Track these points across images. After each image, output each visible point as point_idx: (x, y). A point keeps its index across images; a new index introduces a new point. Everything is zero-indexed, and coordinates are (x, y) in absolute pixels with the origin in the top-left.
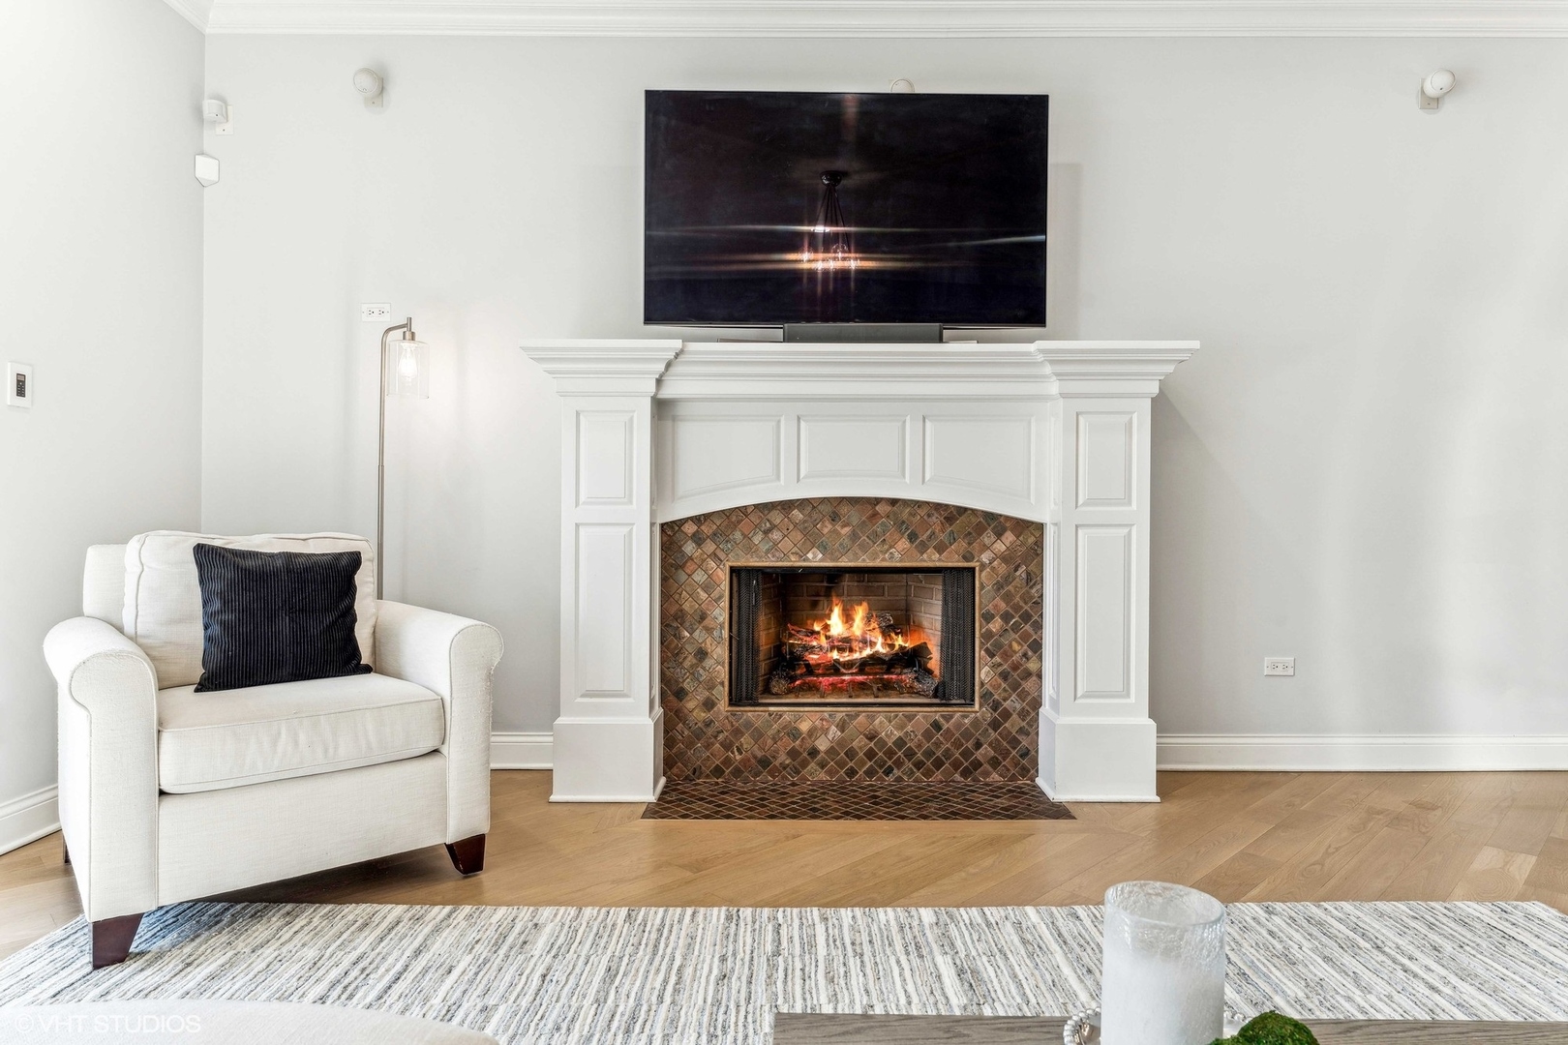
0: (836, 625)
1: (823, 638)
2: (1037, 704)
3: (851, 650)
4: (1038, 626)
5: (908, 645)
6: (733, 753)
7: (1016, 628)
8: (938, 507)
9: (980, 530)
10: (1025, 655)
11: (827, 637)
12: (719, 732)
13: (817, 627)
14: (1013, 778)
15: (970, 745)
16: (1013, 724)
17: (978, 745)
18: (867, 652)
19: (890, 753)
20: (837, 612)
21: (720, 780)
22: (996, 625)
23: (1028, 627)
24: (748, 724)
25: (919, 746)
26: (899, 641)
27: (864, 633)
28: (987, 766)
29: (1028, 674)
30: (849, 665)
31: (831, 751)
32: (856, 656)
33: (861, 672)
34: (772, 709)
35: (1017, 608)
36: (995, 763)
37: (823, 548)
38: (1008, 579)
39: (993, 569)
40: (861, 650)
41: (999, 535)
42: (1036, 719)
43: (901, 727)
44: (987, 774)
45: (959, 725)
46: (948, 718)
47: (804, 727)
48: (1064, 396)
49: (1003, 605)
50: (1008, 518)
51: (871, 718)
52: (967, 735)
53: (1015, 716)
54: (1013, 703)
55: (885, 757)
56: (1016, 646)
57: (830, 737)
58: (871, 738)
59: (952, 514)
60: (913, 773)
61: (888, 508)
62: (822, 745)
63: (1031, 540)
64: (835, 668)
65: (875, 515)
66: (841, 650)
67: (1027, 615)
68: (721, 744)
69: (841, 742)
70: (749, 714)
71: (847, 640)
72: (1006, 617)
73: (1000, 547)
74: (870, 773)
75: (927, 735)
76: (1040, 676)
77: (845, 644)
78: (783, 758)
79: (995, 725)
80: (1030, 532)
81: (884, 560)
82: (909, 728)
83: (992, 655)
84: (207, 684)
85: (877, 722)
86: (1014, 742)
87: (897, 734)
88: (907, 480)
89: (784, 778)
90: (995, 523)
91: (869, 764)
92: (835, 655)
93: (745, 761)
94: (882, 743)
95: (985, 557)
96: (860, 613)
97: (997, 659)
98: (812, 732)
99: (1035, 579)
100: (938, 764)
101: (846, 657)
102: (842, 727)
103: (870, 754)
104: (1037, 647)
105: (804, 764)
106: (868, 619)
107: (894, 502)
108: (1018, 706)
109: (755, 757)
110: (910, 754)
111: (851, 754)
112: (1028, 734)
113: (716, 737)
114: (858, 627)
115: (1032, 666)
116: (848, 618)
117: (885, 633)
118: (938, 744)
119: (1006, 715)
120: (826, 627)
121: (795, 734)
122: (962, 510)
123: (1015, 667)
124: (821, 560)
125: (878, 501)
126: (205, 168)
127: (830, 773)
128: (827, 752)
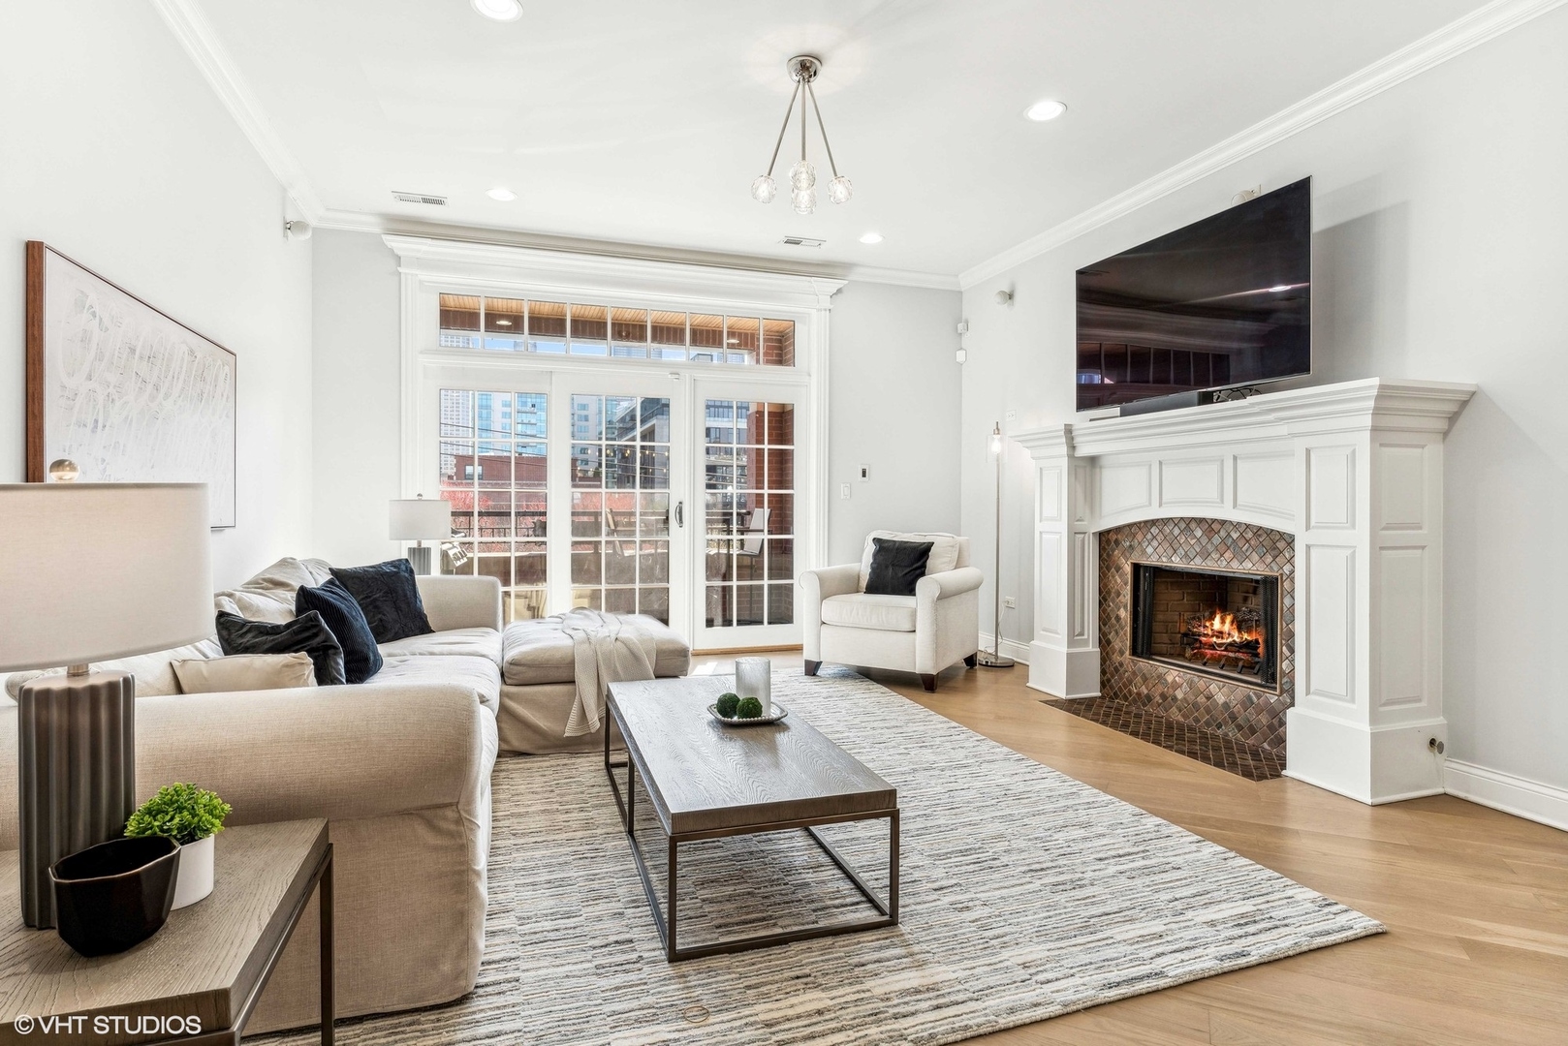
0: (1217, 624)
1: (1210, 630)
3: (1222, 638)
5: (1249, 638)
11: (1212, 630)
13: (1208, 624)
18: (1230, 640)
20: (1218, 616)
24: (1140, 670)
26: (1246, 636)
27: (1230, 630)
30: (1220, 645)
32: (1224, 641)
33: (1226, 650)
37: (1180, 554)
40: (1227, 638)
43: (1229, 695)
64: (1214, 646)
66: (1218, 637)
77: (1220, 634)
84: (872, 589)
92: (1214, 639)
95: (1286, 569)
96: (1229, 619)
98: (1172, 685)
101: (1219, 641)
106: (1232, 622)
113: (1124, 674)
114: (1227, 627)
116: (1223, 622)
117: (1240, 631)
120: (1212, 625)
121: (1160, 683)
126: (960, 356)
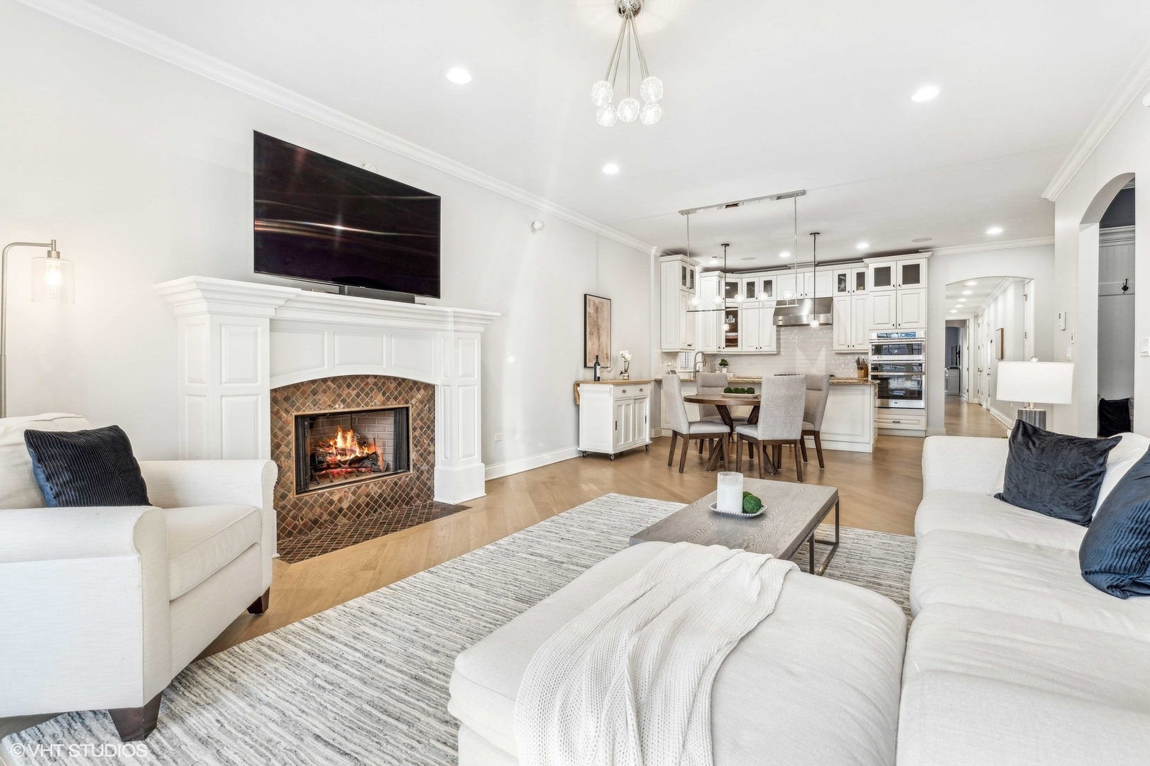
0: (340, 443)
1: (334, 449)
2: (433, 466)
3: (346, 455)
4: (433, 431)
6: (298, 521)
7: (425, 433)
8: (395, 379)
9: (411, 389)
10: (429, 445)
11: (336, 448)
12: (290, 511)
13: (332, 443)
14: (426, 501)
15: (409, 490)
16: (425, 475)
17: (412, 489)
18: (353, 456)
19: (376, 502)
20: (340, 434)
21: (291, 538)
22: (417, 433)
23: (429, 432)
24: (306, 503)
25: (389, 495)
26: (366, 451)
27: (351, 446)
28: (415, 498)
29: (430, 453)
30: (345, 462)
31: (349, 508)
32: (348, 458)
33: (350, 466)
34: (320, 491)
35: (425, 423)
36: (418, 496)
37: (344, 401)
38: (422, 411)
39: (416, 406)
40: (350, 455)
41: (418, 390)
42: (433, 473)
43: (380, 488)
44: (415, 502)
45: (405, 481)
46: (400, 479)
47: (336, 498)
48: (455, 331)
49: (421, 424)
50: (422, 383)
51: (367, 486)
52: (407, 486)
53: (425, 473)
54: (425, 467)
55: (374, 504)
56: (425, 441)
57: (349, 500)
58: (367, 496)
59: (400, 382)
60: (386, 509)
61: (374, 380)
62: (345, 505)
63: (430, 392)
64: (338, 464)
65: (367, 384)
66: (341, 455)
67: (429, 426)
68: (291, 518)
69: (354, 502)
70: (307, 497)
71: (344, 450)
72: (421, 428)
73: (419, 396)
74: (367, 514)
75: (392, 489)
76: (434, 453)
77: (343, 452)
78: (325, 516)
79: (418, 478)
80: (430, 388)
81: (372, 406)
82: (384, 488)
83: (416, 447)
85: (370, 487)
86: (425, 484)
87: (380, 491)
88: (384, 366)
89: (326, 527)
90: (416, 385)
91: (367, 509)
92: (339, 457)
93: (305, 525)
94: (372, 498)
95: (413, 401)
96: (349, 435)
97: (418, 448)
98: (340, 500)
99: (432, 410)
100: (396, 502)
101: (343, 459)
102: (354, 493)
103: (367, 505)
104: (433, 440)
105: (336, 517)
106: (353, 439)
107: (375, 377)
108: (427, 468)
109: (311, 520)
110: (385, 500)
111: (359, 507)
112: (430, 480)
113: (288, 514)
114: (349, 443)
115: (431, 449)
116: (345, 439)
117: (360, 446)
118: (396, 493)
119: (422, 473)
120: (335, 443)
121: (331, 503)
122: (404, 380)
123: (425, 450)
124: (344, 408)
125: (367, 377)
127: (349, 519)
128: (347, 509)
